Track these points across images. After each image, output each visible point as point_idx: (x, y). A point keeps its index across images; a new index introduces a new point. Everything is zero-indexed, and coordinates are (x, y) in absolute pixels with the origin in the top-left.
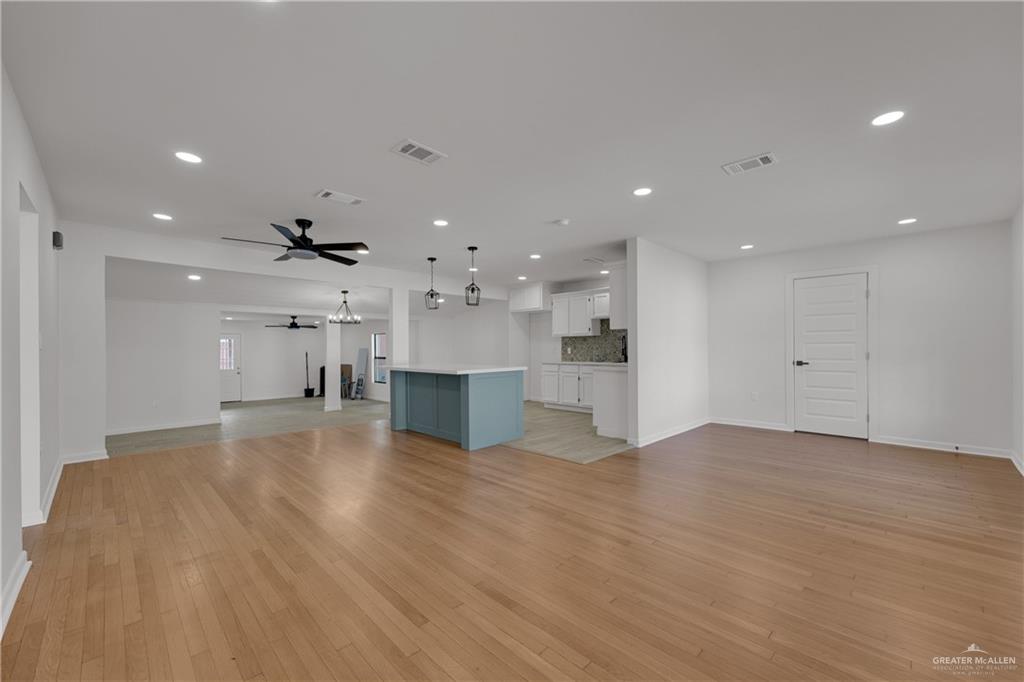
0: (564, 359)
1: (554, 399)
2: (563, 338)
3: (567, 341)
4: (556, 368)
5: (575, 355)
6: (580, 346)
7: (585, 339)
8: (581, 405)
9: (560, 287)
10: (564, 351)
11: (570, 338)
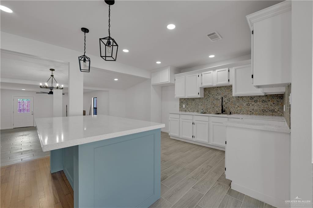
0: (181, 110)
1: (177, 134)
2: (181, 99)
3: (183, 101)
4: (178, 116)
5: (187, 108)
6: (190, 103)
7: (193, 99)
8: (194, 139)
9: (180, 70)
10: (181, 106)
11: (185, 99)
